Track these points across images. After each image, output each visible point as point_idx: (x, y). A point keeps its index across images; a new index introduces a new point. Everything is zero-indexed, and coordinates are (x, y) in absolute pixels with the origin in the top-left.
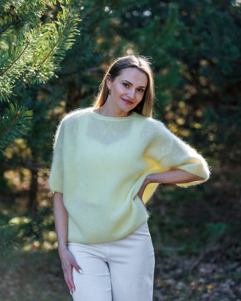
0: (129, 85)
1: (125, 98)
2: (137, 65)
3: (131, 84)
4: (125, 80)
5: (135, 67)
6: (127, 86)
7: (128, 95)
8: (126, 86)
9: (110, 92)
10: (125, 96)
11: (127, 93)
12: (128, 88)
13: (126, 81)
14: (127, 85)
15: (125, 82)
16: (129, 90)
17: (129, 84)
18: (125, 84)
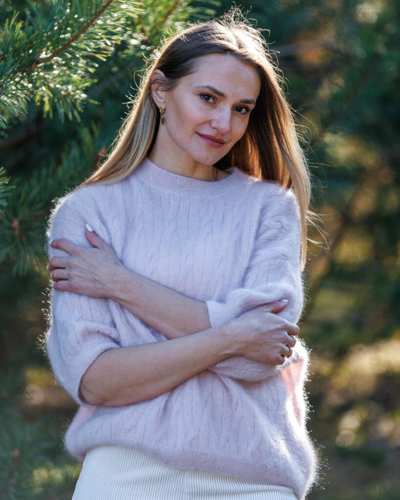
0: (216, 98)
1: (207, 131)
2: (233, 46)
3: (222, 95)
4: (206, 85)
5: (228, 53)
6: (211, 100)
7: (214, 124)
8: (207, 99)
9: (164, 115)
10: (207, 126)
11: (212, 118)
12: (214, 105)
13: (208, 87)
14: (210, 97)
15: (207, 91)
16: (216, 110)
17: (216, 95)
18: (205, 95)
